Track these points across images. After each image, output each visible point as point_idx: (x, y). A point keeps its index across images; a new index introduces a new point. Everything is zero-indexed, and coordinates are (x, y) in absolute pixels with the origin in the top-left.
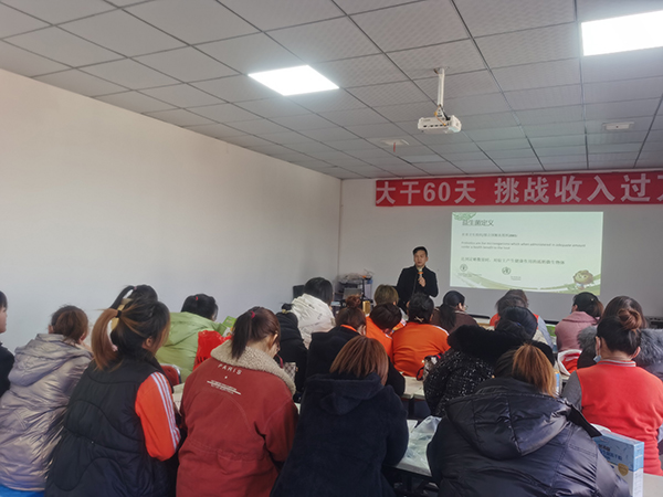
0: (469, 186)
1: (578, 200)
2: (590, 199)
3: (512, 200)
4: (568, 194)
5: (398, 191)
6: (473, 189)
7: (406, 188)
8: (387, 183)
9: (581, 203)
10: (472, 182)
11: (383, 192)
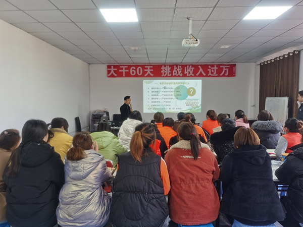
0: (150, 68)
1: (193, 75)
2: (197, 75)
3: (168, 75)
4: (189, 73)
5: (118, 70)
6: (152, 70)
7: (122, 69)
9: (194, 76)
10: (152, 67)
11: (111, 71)
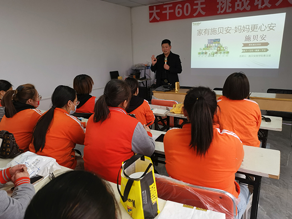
0: (201, 4)
2: (277, 4)
3: (228, 11)
4: (263, 3)
5: (161, 11)
6: (204, 6)
7: (166, 9)
8: (155, 7)
9: (271, 8)
10: (204, 1)
11: (153, 13)
